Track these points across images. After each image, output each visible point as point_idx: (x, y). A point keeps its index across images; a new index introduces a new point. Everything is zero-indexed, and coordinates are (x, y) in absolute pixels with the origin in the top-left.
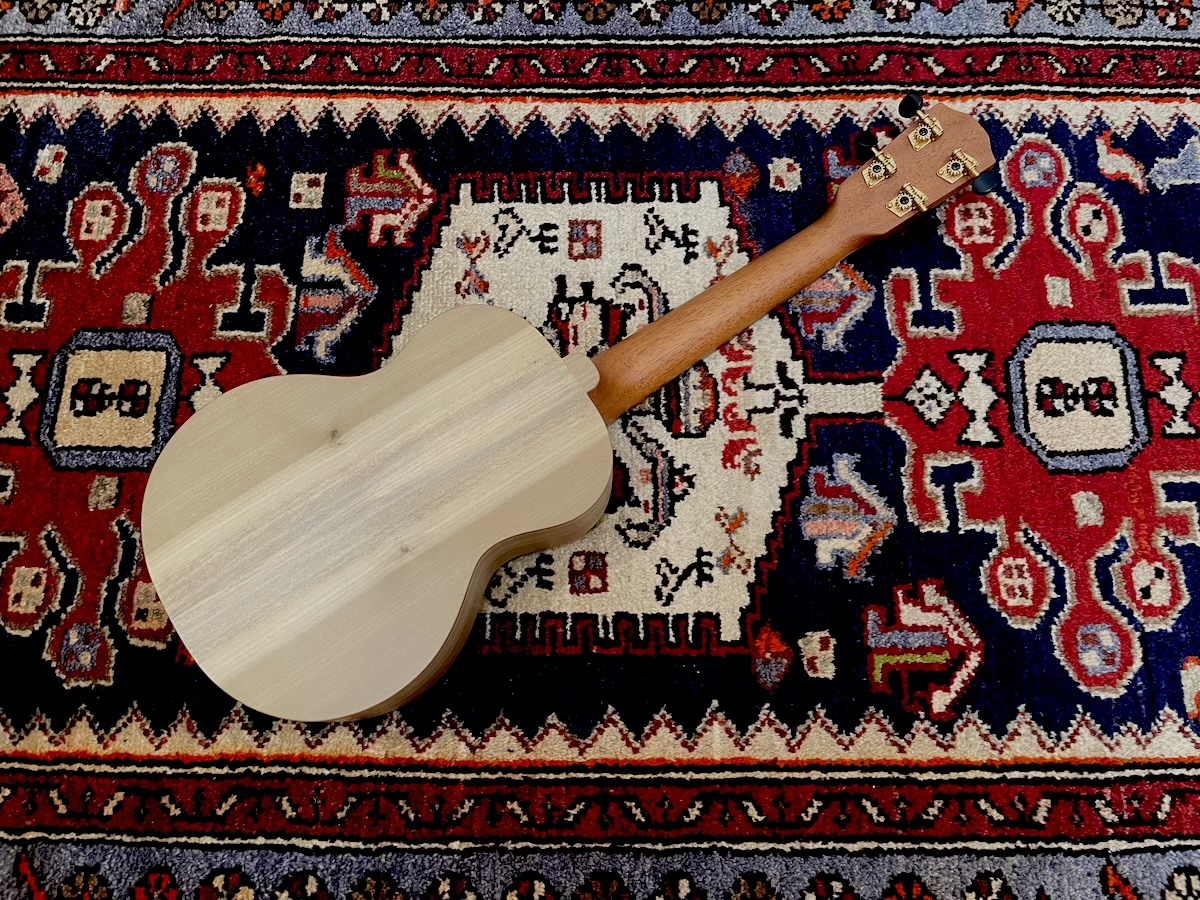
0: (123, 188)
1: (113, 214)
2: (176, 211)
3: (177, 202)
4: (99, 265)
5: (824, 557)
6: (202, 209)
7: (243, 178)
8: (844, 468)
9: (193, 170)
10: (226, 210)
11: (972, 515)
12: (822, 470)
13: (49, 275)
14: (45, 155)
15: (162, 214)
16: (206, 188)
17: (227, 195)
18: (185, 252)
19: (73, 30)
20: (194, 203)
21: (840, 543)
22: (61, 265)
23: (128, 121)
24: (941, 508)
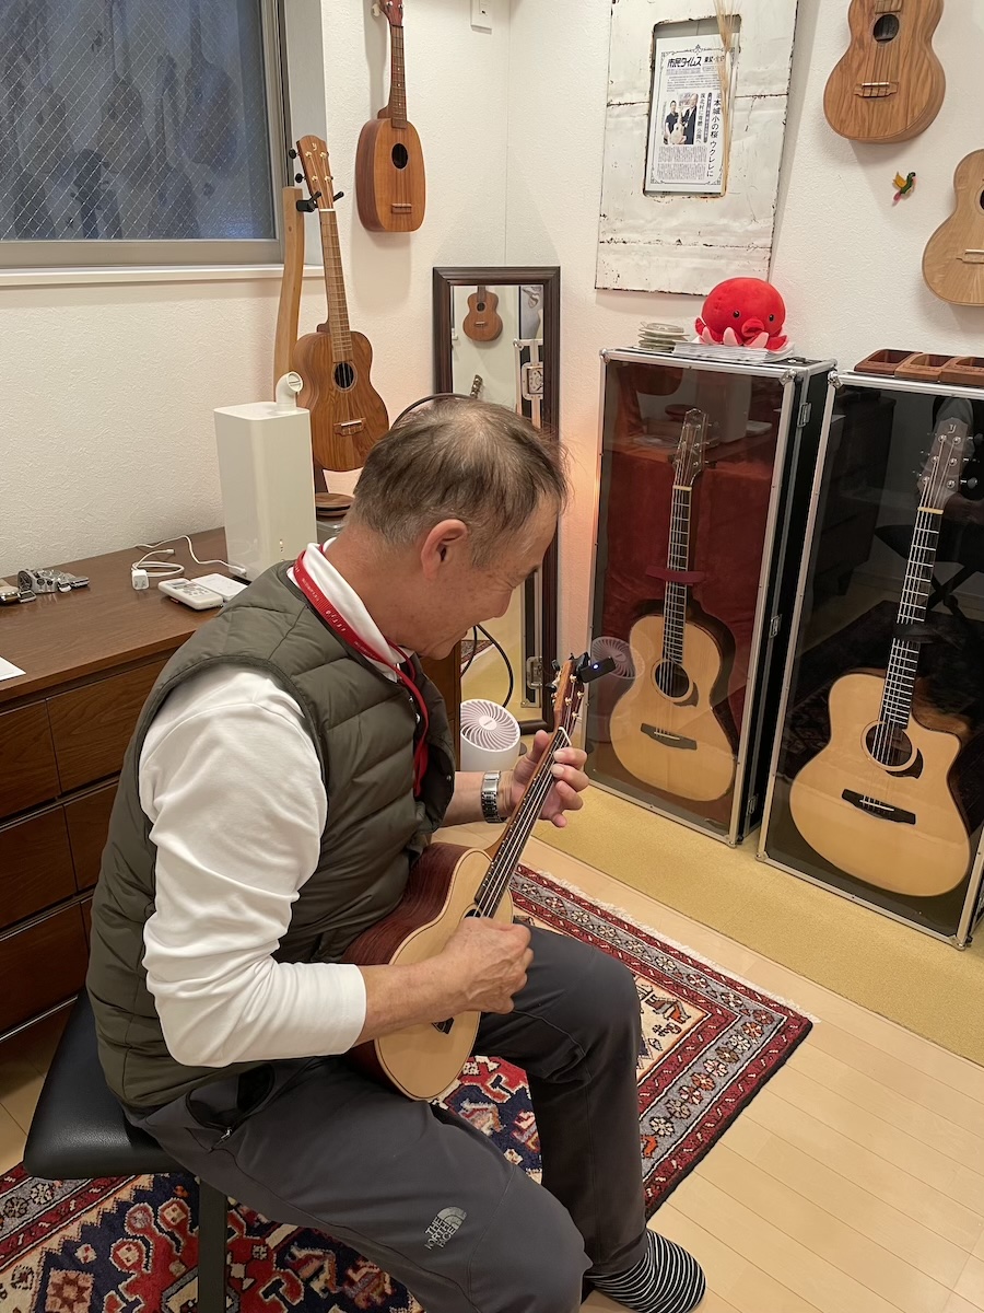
0: (129, 1237)
1: (133, 1248)
2: (158, 1226)
3: (156, 1223)
4: (146, 1267)
5: (488, 1132)
6: (169, 1218)
7: (175, 1196)
8: (466, 1105)
9: (151, 1209)
10: (179, 1210)
11: (513, 1087)
12: (462, 1111)
13: (127, 1289)
14: (80, 1254)
15: (154, 1233)
16: (163, 1210)
17: (174, 1206)
18: (177, 1236)
19: (43, 1206)
20: (164, 1219)
21: (488, 1124)
22: (129, 1280)
23: (105, 1216)
24: (503, 1092)
